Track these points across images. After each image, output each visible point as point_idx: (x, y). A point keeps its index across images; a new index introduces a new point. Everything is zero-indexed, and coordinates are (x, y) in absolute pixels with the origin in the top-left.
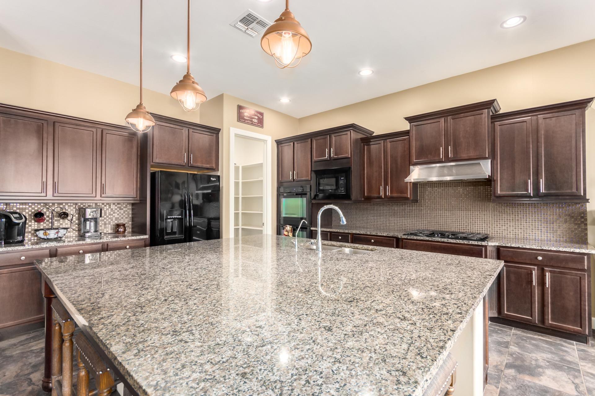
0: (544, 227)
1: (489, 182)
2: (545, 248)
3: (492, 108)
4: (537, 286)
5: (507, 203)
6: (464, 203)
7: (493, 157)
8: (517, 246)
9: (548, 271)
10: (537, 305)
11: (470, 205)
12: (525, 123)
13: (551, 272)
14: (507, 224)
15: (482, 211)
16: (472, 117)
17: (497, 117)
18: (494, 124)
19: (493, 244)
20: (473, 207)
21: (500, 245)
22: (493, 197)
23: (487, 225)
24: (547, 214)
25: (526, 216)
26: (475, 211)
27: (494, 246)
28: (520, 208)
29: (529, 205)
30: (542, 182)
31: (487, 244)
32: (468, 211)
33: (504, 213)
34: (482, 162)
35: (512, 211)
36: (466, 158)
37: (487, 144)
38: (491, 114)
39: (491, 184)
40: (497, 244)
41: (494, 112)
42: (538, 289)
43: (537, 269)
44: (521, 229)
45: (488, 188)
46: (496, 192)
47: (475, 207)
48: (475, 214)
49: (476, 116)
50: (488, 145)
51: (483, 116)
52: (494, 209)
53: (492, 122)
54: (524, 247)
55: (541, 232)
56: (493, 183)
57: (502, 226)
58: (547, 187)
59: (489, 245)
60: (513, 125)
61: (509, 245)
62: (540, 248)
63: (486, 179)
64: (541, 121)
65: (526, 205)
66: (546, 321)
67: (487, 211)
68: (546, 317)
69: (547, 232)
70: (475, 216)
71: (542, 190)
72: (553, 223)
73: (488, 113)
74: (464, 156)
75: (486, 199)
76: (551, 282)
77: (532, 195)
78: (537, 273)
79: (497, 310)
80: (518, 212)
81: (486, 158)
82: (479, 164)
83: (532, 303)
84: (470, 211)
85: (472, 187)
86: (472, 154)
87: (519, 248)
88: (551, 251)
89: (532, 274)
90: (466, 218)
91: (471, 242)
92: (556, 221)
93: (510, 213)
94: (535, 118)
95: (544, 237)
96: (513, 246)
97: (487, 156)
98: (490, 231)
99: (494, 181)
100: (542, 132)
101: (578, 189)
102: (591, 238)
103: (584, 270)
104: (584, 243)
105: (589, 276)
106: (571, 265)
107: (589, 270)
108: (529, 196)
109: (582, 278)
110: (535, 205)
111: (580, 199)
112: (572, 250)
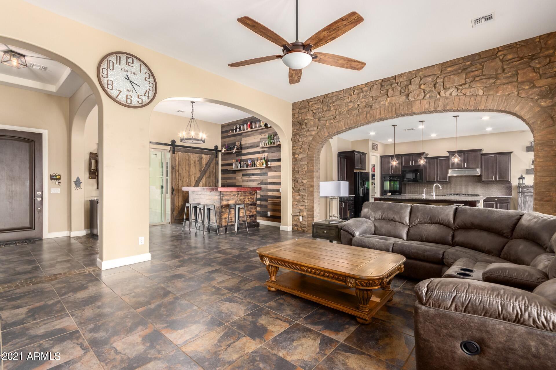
1: (480, 176)
2: (498, 197)
3: (481, 151)
5: (486, 183)
7: (481, 167)
12: (493, 157)
13: (499, 204)
14: (486, 191)
15: (476, 186)
16: (474, 154)
18: (482, 156)
20: (473, 185)
22: (481, 182)
24: (499, 187)
25: (492, 188)
28: (490, 185)
30: (497, 177)
32: (471, 186)
33: (484, 187)
35: (488, 186)
38: (480, 153)
41: (482, 153)
43: (495, 203)
44: (490, 192)
45: (479, 179)
46: (482, 180)
50: (480, 163)
51: (477, 153)
52: (481, 185)
53: (480, 156)
54: (491, 197)
55: (497, 193)
57: (484, 191)
58: (499, 178)
60: (488, 158)
62: (496, 197)
64: (497, 157)
65: (492, 184)
67: (478, 186)
69: (499, 192)
70: (474, 188)
71: (497, 179)
72: (501, 190)
74: (471, 167)
75: (478, 182)
76: (499, 207)
81: (479, 168)
82: (477, 170)
85: (473, 178)
86: (474, 166)
89: (494, 205)
90: (470, 189)
93: (486, 187)
99: (482, 176)
100: (498, 161)
101: (508, 179)
102: (513, 194)
103: (508, 202)
104: (511, 195)
105: (510, 204)
106: (505, 201)
107: (510, 202)
108: (493, 181)
109: (508, 205)
110: (495, 184)
111: (509, 182)
112: (505, 197)
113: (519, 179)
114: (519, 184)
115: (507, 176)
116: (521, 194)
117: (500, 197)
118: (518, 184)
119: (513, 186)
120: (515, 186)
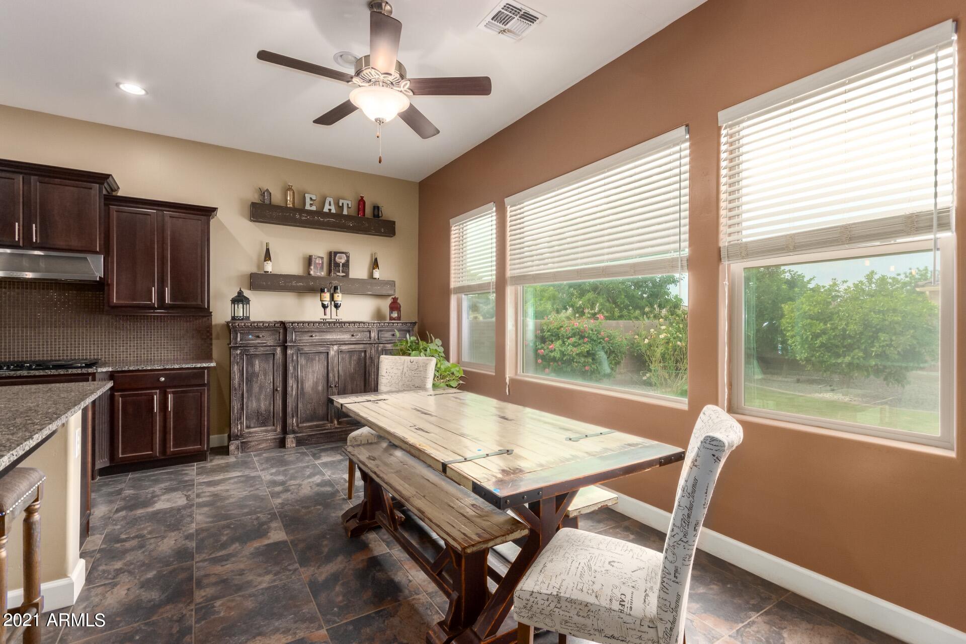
0: (171, 345)
1: (101, 286)
2: (167, 367)
3: (106, 185)
4: (159, 412)
5: (127, 316)
6: (59, 316)
7: (106, 251)
8: (136, 368)
9: (170, 393)
10: (158, 435)
11: (71, 318)
12: (149, 216)
13: (173, 393)
14: (127, 343)
15: (90, 327)
16: (75, 188)
17: (112, 199)
18: (109, 208)
19: (104, 370)
20: (75, 321)
21: (114, 370)
22: (106, 308)
23: (98, 347)
24: (174, 329)
25: (151, 332)
26: (79, 327)
27: (106, 372)
28: (144, 322)
29: (154, 319)
30: (167, 291)
31: (95, 371)
32: (67, 327)
33: (123, 330)
34: (90, 258)
35: (134, 327)
36: (64, 247)
37: (98, 233)
38: (104, 192)
39: (104, 289)
40: (110, 369)
41: (109, 190)
42: (159, 416)
43: (159, 393)
44: (144, 348)
45: (99, 294)
46: (111, 300)
47: (79, 321)
48: (79, 333)
49: (82, 189)
50: (100, 234)
51: (93, 192)
52: (109, 324)
53: (105, 204)
54: (145, 368)
55: (168, 351)
56: (106, 288)
57: (120, 346)
58: (173, 297)
59: (99, 371)
60: (134, 215)
61: (126, 369)
62: (162, 367)
63: (96, 281)
64: (167, 219)
65: (151, 319)
66: (168, 450)
67: (98, 327)
68: (168, 446)
69: (174, 351)
70: (79, 335)
71: (167, 300)
72: (180, 340)
73: (100, 190)
74: (61, 243)
75: (97, 310)
76: (174, 404)
77: (156, 306)
78: (159, 397)
79: (108, 457)
80: (141, 327)
81: (96, 252)
82: (86, 259)
83: (152, 434)
84: (71, 327)
85: (75, 292)
86: (75, 243)
87: (138, 371)
88: (174, 369)
89: (153, 399)
90: (64, 339)
91: (70, 371)
92: (183, 337)
93: (130, 330)
94: (160, 213)
95: (171, 356)
96: (131, 368)
97: (98, 250)
98: (101, 355)
99: (108, 285)
100: (169, 233)
101: (203, 301)
102: (215, 353)
103: (204, 385)
104: (209, 358)
105: (208, 390)
106: (193, 382)
107: (208, 384)
108: (152, 307)
109: (202, 394)
110: (160, 318)
111: (205, 312)
112: (194, 365)
113: (235, 301)
114: (234, 318)
115: (199, 290)
116: (239, 352)
117: (177, 366)
118: (229, 319)
119: (216, 325)
120: (223, 325)
